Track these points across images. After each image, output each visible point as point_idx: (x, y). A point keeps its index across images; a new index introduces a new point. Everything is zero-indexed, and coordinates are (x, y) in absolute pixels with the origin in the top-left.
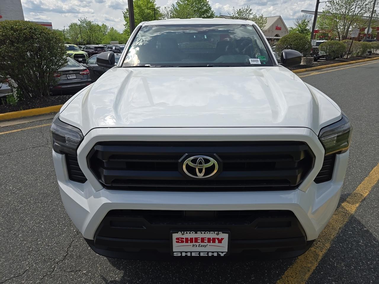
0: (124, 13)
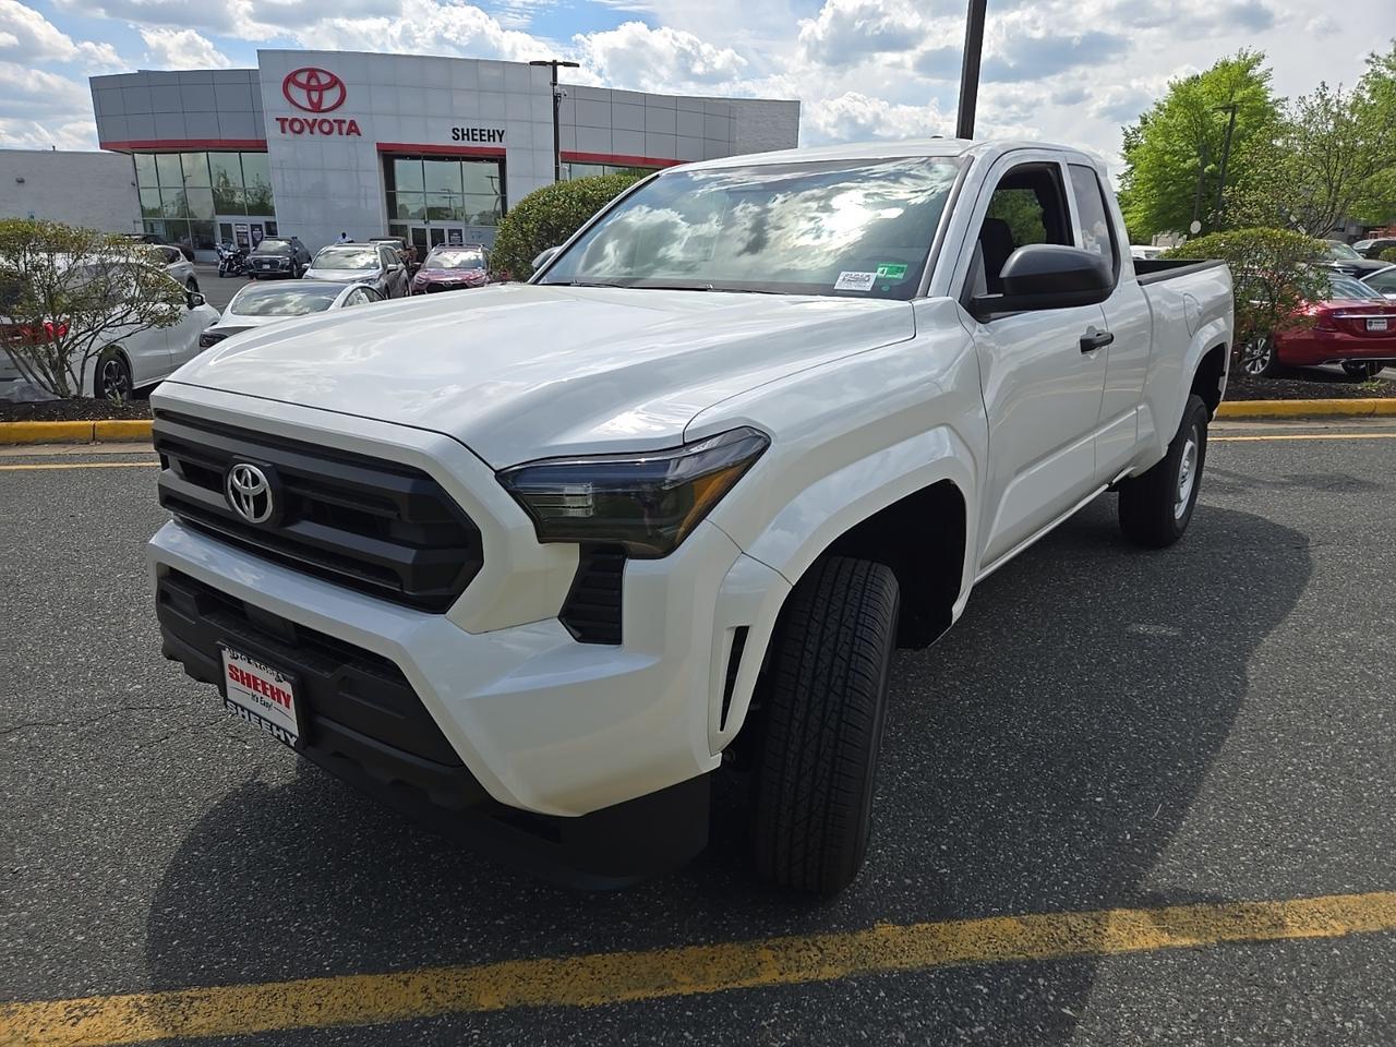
0: (1130, 131)
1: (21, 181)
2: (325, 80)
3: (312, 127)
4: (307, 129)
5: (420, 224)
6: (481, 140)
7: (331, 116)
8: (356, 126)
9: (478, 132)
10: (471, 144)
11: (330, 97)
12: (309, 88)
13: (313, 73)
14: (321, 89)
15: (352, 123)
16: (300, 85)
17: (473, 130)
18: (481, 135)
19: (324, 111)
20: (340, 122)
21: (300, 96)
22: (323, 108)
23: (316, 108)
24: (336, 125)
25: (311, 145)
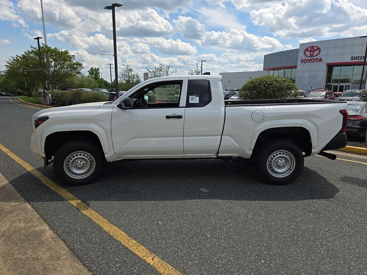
1: (229, 82)
2: (315, 48)
3: (309, 61)
4: (308, 62)
5: (336, 84)
6: (361, 59)
7: (315, 58)
8: (321, 60)
9: (360, 57)
10: (357, 61)
11: (316, 53)
12: (310, 51)
13: (313, 47)
14: (314, 51)
15: (321, 59)
16: (309, 51)
17: (358, 57)
18: (361, 58)
19: (313, 57)
20: (317, 59)
21: (308, 54)
22: (313, 56)
23: (312, 56)
24: (316, 60)
25: (307, 65)
